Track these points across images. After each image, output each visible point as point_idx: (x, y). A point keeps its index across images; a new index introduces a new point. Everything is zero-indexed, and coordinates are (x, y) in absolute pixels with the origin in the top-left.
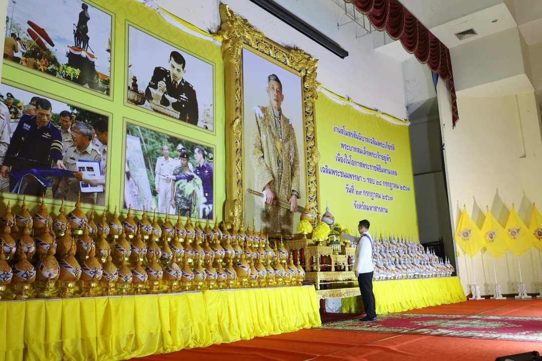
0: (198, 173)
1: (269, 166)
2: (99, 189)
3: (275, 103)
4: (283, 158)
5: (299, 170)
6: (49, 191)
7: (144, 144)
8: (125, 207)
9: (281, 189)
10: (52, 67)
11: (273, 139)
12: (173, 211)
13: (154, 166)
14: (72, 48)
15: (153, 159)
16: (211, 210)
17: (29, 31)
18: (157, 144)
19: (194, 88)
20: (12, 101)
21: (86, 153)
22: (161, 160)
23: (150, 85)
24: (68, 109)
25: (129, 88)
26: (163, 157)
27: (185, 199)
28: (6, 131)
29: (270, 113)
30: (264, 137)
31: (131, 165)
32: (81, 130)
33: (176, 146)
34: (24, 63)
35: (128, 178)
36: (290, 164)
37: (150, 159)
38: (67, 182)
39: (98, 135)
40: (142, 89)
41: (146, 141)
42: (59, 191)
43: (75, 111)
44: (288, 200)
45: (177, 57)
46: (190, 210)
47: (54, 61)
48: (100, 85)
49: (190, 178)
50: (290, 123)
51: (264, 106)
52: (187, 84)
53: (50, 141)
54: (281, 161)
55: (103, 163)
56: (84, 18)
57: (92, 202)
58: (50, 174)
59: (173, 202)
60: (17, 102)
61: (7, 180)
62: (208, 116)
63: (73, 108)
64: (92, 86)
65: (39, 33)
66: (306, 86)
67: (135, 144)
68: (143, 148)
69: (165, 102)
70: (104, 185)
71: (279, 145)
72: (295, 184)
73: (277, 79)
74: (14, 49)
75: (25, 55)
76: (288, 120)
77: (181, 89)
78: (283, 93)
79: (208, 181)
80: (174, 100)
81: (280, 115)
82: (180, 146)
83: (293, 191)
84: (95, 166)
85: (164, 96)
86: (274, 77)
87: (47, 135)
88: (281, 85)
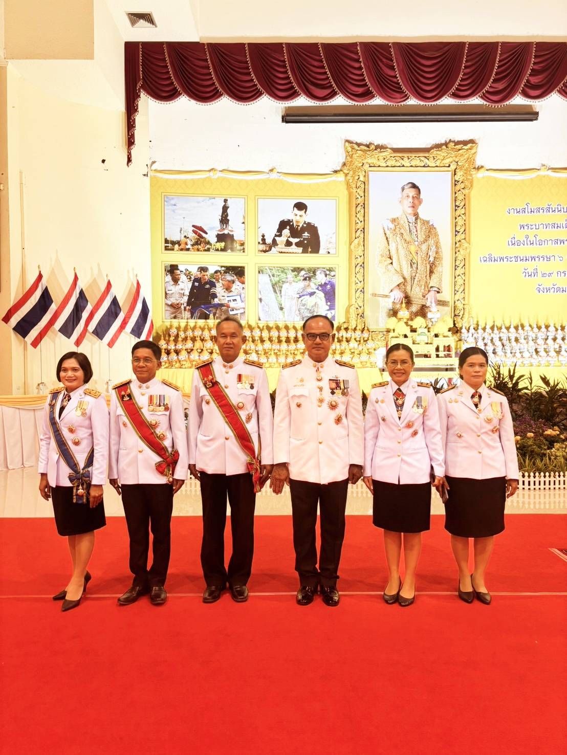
0: (320, 289)
1: (399, 270)
2: (242, 311)
3: (410, 211)
4: (419, 259)
5: (442, 267)
6: (211, 316)
8: (260, 320)
9: (413, 288)
10: (208, 246)
11: (405, 245)
12: (297, 318)
13: (280, 291)
14: (219, 231)
15: (279, 286)
16: (333, 315)
17: (193, 231)
18: (283, 275)
19: (315, 226)
20: (188, 272)
21: (231, 291)
22: (285, 286)
23: (276, 236)
24: (219, 269)
25: (259, 243)
26: (288, 283)
27: (308, 309)
28: (186, 288)
29: (402, 222)
30: (393, 247)
31: (262, 293)
32: (227, 279)
33: (299, 273)
34: (192, 250)
35: (261, 302)
36: (429, 263)
37: (276, 287)
38: (221, 310)
39: (238, 279)
40: (269, 240)
41: (273, 276)
42: (217, 315)
43: (223, 269)
44: (424, 296)
45: (300, 206)
47: (208, 243)
48: (239, 247)
49: (312, 294)
50: (431, 223)
51: (395, 217)
52: (309, 224)
53: (210, 289)
54: (416, 262)
55: (243, 295)
56: (225, 209)
58: (212, 307)
59: (297, 312)
60: (190, 272)
61: (189, 313)
62: (330, 243)
63: (222, 267)
64: (232, 250)
65: (198, 230)
66: (457, 179)
67: (265, 279)
68: (271, 280)
69: (289, 244)
70: (244, 308)
71: (413, 248)
72: (435, 281)
73: (414, 186)
74: (186, 244)
75: (193, 245)
76: (428, 222)
77: (303, 230)
78: (421, 197)
79: (330, 294)
80: (297, 240)
81: (416, 219)
82: (303, 273)
83: (431, 287)
84: (238, 298)
85: (287, 240)
86: (410, 185)
87: (208, 286)
88: (419, 190)
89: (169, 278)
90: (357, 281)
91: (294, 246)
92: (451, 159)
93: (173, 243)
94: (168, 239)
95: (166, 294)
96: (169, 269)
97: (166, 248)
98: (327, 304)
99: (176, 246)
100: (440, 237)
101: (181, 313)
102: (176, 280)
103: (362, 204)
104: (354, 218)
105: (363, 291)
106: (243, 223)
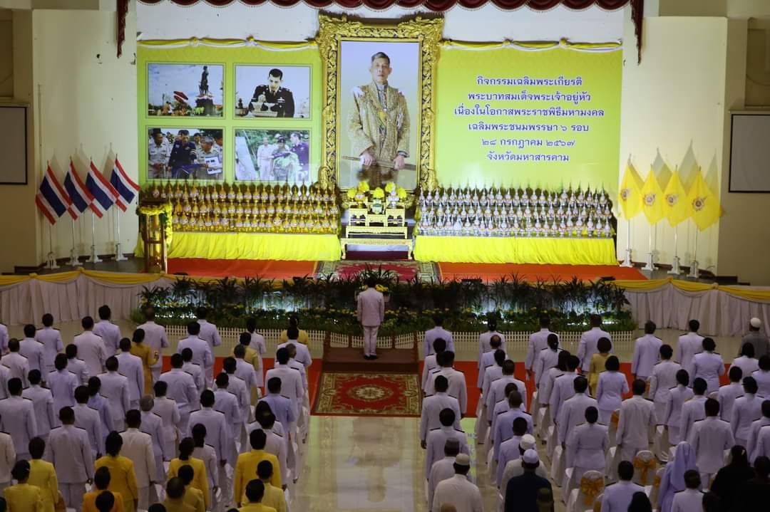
0: (294, 150)
1: (368, 134)
2: (219, 171)
3: (379, 79)
4: (387, 125)
5: (409, 133)
6: (191, 176)
7: (248, 140)
8: (236, 179)
10: (188, 111)
11: (375, 111)
12: (272, 178)
13: (256, 152)
14: (199, 96)
17: (175, 97)
18: (259, 138)
19: (290, 91)
20: (169, 135)
21: (210, 153)
22: (261, 148)
23: (252, 101)
24: (198, 132)
25: (236, 107)
26: (263, 146)
27: (283, 170)
28: (168, 151)
29: (372, 89)
30: (363, 112)
31: (239, 154)
32: (207, 141)
33: (274, 135)
35: (238, 162)
36: (397, 129)
37: (253, 149)
38: (200, 170)
39: (217, 141)
40: (246, 105)
41: (250, 138)
42: (196, 175)
43: (202, 132)
44: (392, 160)
45: (276, 73)
46: (287, 177)
47: (189, 108)
48: (217, 112)
49: (286, 155)
50: (399, 92)
51: (365, 85)
52: (284, 89)
53: (190, 150)
54: (384, 128)
55: (220, 156)
56: (205, 75)
57: (215, 178)
58: (191, 167)
59: (272, 172)
60: (171, 135)
61: (171, 173)
62: (304, 107)
63: (201, 130)
64: (211, 114)
65: (180, 96)
66: (424, 50)
67: (241, 142)
68: (247, 142)
69: (264, 108)
70: (222, 168)
71: (382, 115)
72: (402, 146)
73: (384, 56)
74: (169, 109)
75: (174, 110)
76: (397, 90)
77: (278, 95)
78: (390, 67)
79: (304, 155)
80: (272, 105)
81: (385, 87)
82: (278, 135)
83: (399, 152)
84: (216, 159)
85: (263, 105)
86: (380, 55)
87: (188, 148)
88: (389, 59)
89: (152, 141)
90: (329, 145)
91: (269, 111)
92: (417, 33)
93: (156, 108)
94: (152, 105)
95: (150, 155)
96: (152, 132)
97: (150, 114)
98: (300, 165)
99: (159, 111)
100: (407, 104)
101: (163, 173)
102: (158, 143)
103: (334, 72)
104: (326, 86)
105: (334, 154)
106: (222, 89)
